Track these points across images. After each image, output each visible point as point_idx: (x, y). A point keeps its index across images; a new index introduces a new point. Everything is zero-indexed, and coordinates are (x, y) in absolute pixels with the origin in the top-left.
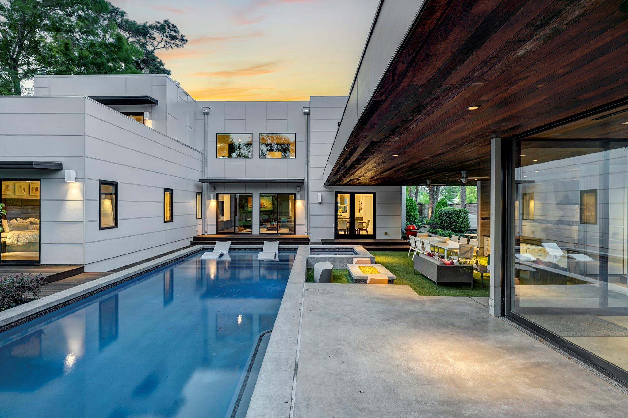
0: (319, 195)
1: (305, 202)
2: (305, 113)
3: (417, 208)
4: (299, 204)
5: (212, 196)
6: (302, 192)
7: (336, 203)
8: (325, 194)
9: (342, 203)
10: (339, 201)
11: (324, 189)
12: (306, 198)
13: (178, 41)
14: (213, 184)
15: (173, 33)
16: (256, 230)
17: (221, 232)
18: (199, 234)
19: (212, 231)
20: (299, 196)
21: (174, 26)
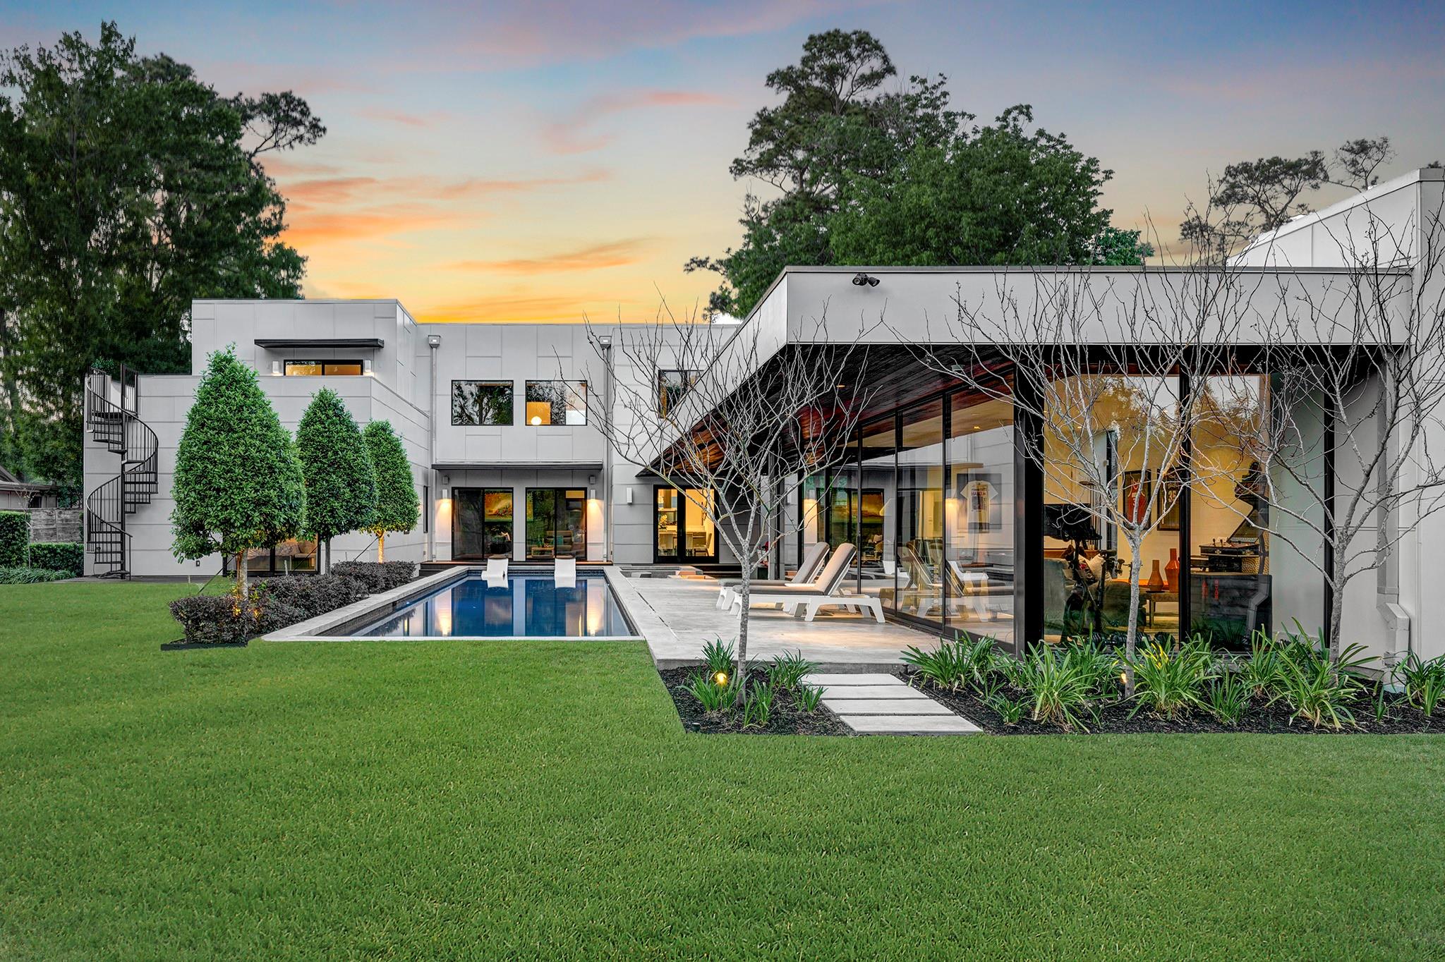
0: (629, 490)
1: (602, 503)
2: (604, 347)
4: (594, 505)
5: (445, 492)
6: (598, 486)
7: (656, 505)
8: (638, 489)
9: (668, 505)
10: (661, 501)
11: (635, 481)
12: (606, 496)
13: (302, 129)
14: (445, 471)
15: (295, 114)
16: (519, 552)
17: (459, 556)
18: (426, 559)
19: (443, 553)
20: (593, 492)
21: (301, 103)
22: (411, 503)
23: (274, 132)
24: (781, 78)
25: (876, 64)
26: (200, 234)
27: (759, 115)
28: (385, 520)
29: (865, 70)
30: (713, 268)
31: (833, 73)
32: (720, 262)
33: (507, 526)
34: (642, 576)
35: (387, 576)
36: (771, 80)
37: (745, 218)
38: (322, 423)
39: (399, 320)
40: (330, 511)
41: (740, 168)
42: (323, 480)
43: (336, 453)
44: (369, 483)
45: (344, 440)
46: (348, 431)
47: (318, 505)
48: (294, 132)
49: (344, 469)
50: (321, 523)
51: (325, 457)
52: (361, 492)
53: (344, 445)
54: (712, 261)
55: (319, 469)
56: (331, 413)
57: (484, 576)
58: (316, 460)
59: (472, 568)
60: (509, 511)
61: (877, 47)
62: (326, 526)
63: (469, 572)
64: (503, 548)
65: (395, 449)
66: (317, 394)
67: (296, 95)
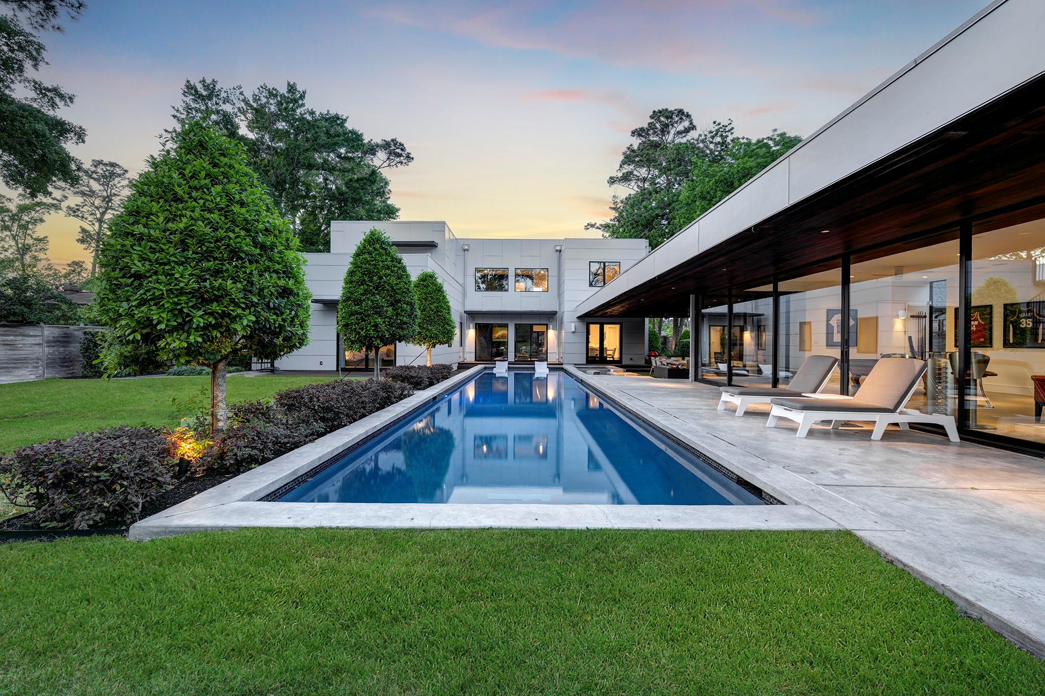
0: (573, 325)
1: (556, 332)
2: (557, 251)
3: (661, 340)
4: (551, 334)
5: (471, 325)
6: (554, 323)
7: (588, 332)
8: (578, 323)
9: (593, 332)
10: (590, 330)
11: (576, 320)
12: (559, 328)
13: (402, 158)
14: (472, 315)
15: (398, 151)
16: (511, 357)
17: (479, 359)
18: (461, 360)
19: (470, 358)
20: (551, 326)
21: (401, 145)
22: (450, 325)
23: (388, 158)
24: (638, 133)
25: (686, 124)
26: (342, 194)
27: (629, 148)
28: (431, 337)
29: (681, 127)
30: (597, 228)
31: (665, 129)
32: (601, 225)
33: (505, 344)
34: (595, 373)
35: (431, 376)
36: (633, 133)
37: (613, 206)
38: (370, 253)
39: (447, 236)
40: (373, 326)
41: (612, 181)
42: (368, 299)
43: (381, 278)
44: (411, 305)
45: (388, 268)
46: (392, 261)
47: (363, 320)
48: (398, 160)
49: (388, 291)
50: (366, 336)
51: (371, 281)
52: (402, 311)
53: (388, 272)
54: (598, 225)
55: (366, 290)
56: (378, 246)
57: (495, 371)
58: (363, 283)
59: (487, 366)
60: (505, 336)
61: (688, 116)
62: (371, 338)
63: (485, 368)
64: (502, 355)
65: (439, 290)
66: (368, 232)
67: (399, 140)
